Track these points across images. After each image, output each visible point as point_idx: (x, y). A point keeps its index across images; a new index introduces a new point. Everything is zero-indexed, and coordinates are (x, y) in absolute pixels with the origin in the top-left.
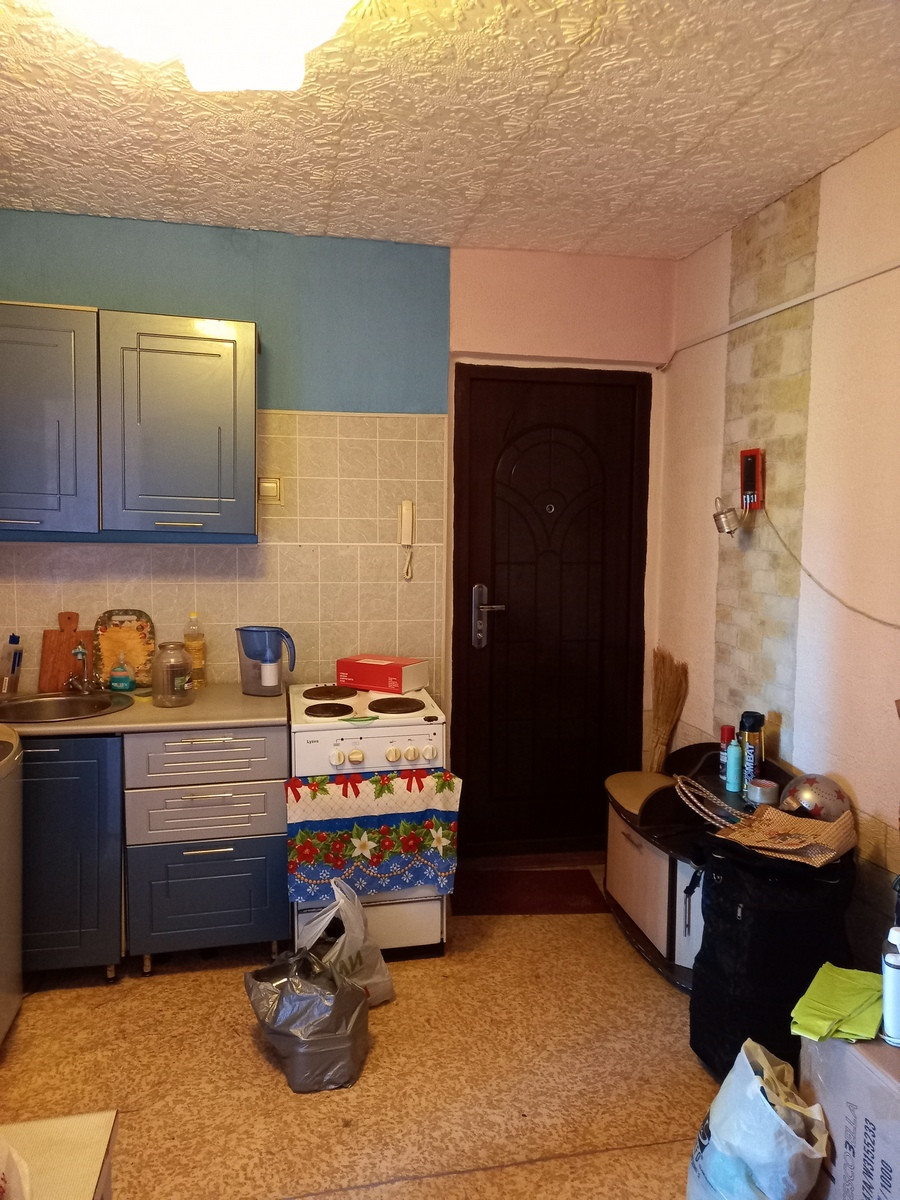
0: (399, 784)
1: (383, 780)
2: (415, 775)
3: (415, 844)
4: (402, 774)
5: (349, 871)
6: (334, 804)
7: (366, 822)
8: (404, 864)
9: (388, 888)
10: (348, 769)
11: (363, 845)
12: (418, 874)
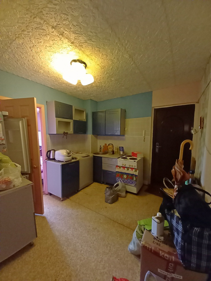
1: (128, 168)
4: (131, 168)
11: (125, 176)
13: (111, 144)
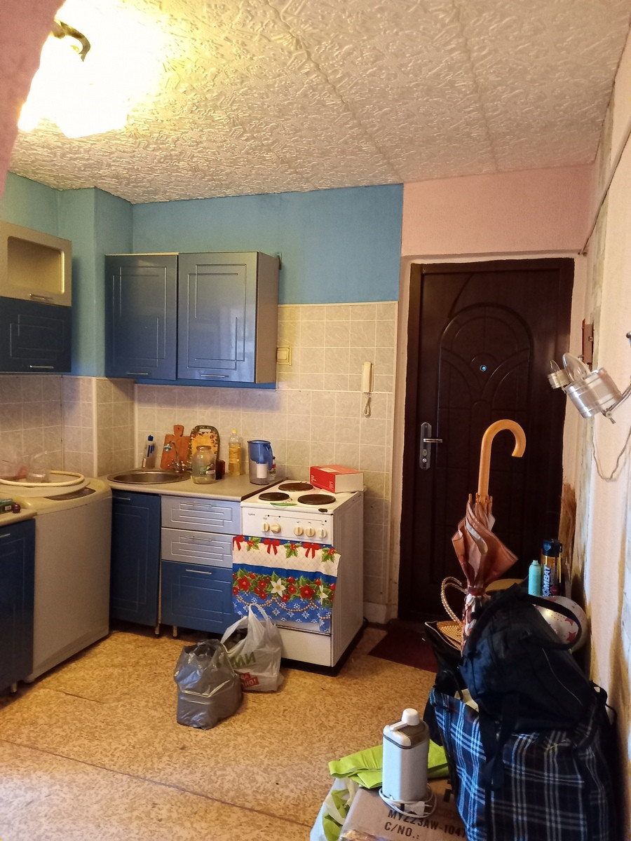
0: (301, 551)
1: (292, 546)
2: (312, 547)
3: (310, 594)
4: (305, 545)
5: (269, 602)
6: (260, 556)
7: (281, 573)
8: (303, 606)
9: (293, 619)
10: (271, 535)
11: (278, 587)
12: (313, 616)
13: (206, 427)
